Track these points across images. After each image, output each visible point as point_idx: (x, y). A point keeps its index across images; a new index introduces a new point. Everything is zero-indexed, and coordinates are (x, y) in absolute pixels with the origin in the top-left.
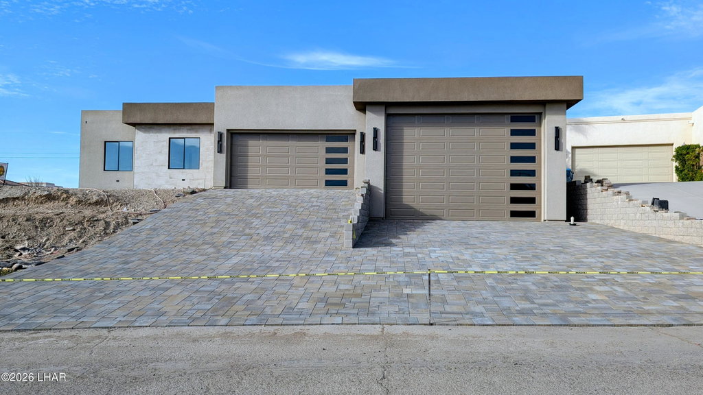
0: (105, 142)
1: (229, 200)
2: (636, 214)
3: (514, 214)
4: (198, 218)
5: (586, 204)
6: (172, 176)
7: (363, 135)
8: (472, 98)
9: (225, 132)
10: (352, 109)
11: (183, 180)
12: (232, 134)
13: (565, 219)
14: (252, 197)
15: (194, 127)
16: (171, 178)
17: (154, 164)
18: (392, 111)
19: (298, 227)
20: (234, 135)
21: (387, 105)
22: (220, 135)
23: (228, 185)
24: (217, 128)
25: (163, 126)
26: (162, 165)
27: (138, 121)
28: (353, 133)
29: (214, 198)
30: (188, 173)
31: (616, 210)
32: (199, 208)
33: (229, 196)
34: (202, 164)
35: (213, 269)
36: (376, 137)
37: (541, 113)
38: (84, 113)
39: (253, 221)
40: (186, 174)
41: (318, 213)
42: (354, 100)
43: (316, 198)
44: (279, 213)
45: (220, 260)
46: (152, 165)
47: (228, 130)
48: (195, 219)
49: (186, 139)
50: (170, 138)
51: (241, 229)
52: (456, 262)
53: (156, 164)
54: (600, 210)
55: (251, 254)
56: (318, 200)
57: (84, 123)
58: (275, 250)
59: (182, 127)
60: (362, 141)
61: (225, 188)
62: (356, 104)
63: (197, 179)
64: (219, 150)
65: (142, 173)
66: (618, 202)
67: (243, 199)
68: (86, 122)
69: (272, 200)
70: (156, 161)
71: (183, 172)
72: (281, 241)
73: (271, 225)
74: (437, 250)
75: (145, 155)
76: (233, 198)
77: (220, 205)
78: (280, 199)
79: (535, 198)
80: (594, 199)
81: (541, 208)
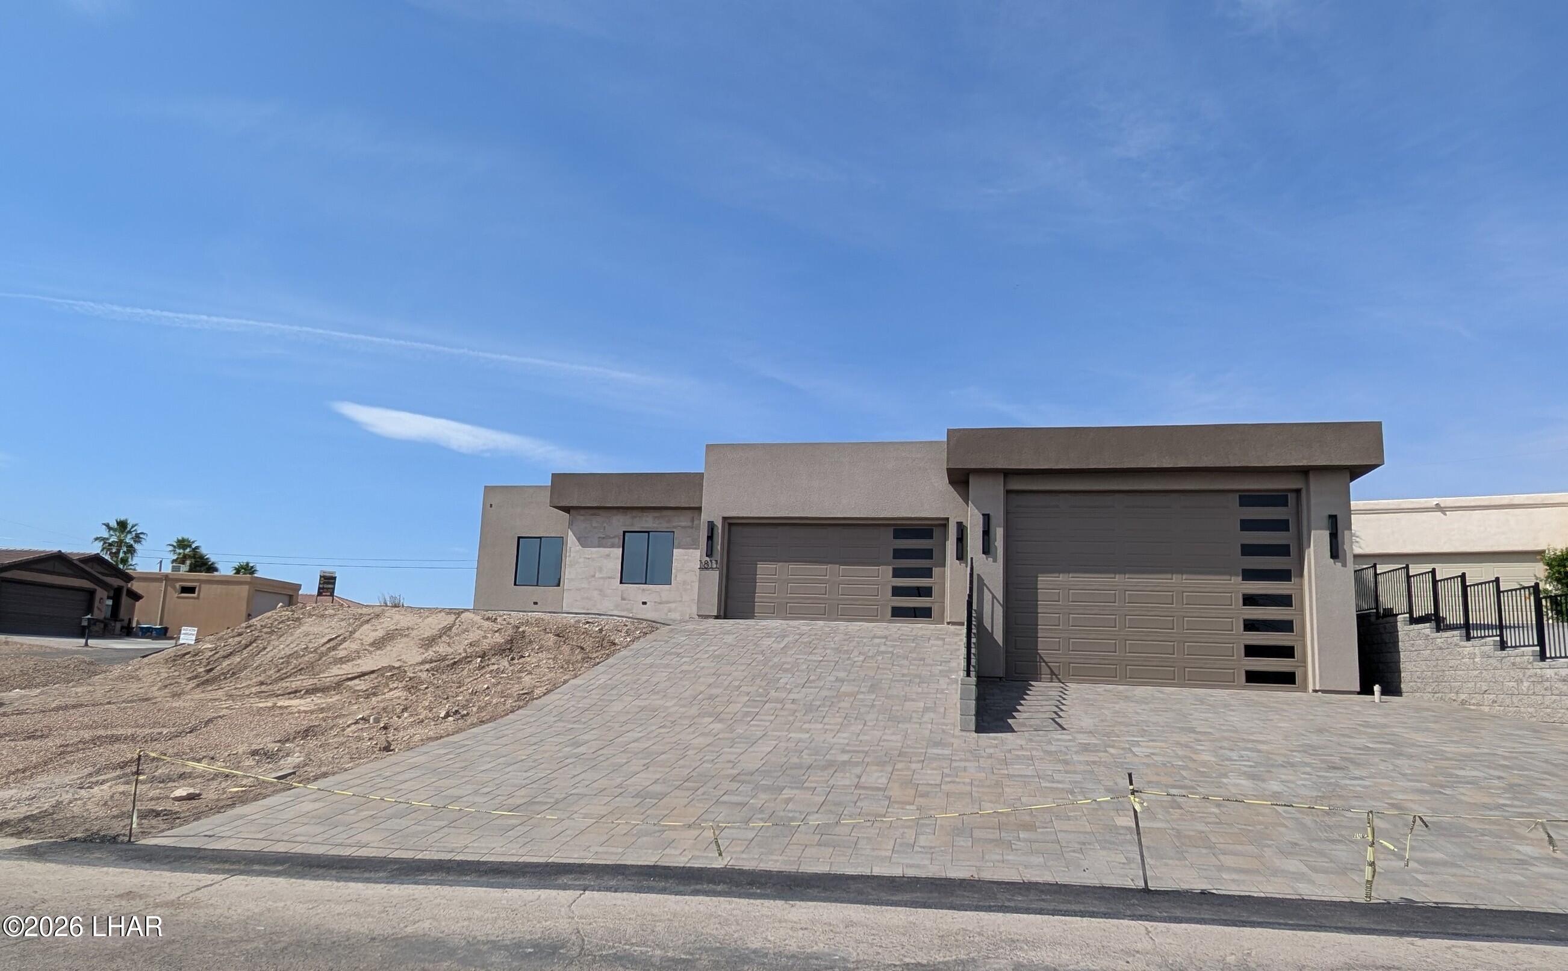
0: (519, 538)
1: (730, 639)
3: (1254, 677)
4: (684, 668)
5: (1398, 662)
6: (624, 596)
7: (961, 529)
8: (1167, 463)
9: (719, 524)
10: (942, 482)
11: (644, 603)
12: (730, 525)
13: (1358, 689)
14: (769, 635)
15: (665, 513)
16: (623, 599)
17: (597, 575)
18: (1017, 485)
19: (862, 690)
20: (733, 528)
21: (1008, 474)
22: (711, 526)
23: (722, 613)
24: (705, 517)
25: (615, 511)
26: (609, 578)
27: (575, 503)
28: (944, 524)
29: (703, 634)
30: (652, 592)
31: (1470, 675)
32: (682, 650)
33: (728, 633)
34: (676, 576)
35: (733, 762)
36: (986, 533)
37: (1298, 491)
38: (488, 490)
39: (778, 676)
40: (650, 594)
41: (893, 665)
42: (948, 465)
43: (883, 638)
44: (822, 663)
45: (739, 745)
46: (594, 576)
47: (725, 519)
48: (678, 670)
49: (651, 533)
50: (624, 532)
51: (761, 690)
52: (1191, 765)
53: (601, 576)
54: (1432, 674)
55: (790, 736)
56: (887, 643)
57: (487, 506)
58: (832, 730)
59: (645, 514)
60: (961, 539)
61: (717, 617)
62: (951, 472)
63: (668, 602)
64: (709, 553)
65: (577, 590)
66: (1473, 658)
67: (754, 636)
68: (491, 506)
69: (806, 640)
70: (601, 569)
71: (643, 590)
72: (838, 715)
73: (813, 685)
74: (1141, 741)
75: (581, 560)
76: (735, 636)
77: (716, 648)
78: (818, 639)
79: (1293, 648)
80: (1416, 653)
81: (1305, 667)
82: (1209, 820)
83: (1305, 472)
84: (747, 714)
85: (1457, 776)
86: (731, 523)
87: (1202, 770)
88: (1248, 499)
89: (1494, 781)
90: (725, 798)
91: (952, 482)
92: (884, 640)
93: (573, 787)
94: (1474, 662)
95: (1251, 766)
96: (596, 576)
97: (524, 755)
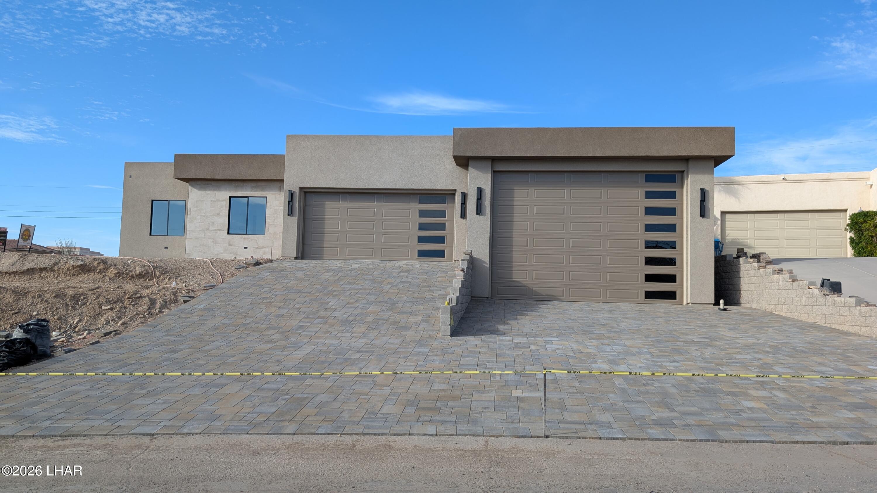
0: (152, 201)
1: (300, 274)
2: (801, 298)
3: (650, 295)
4: (263, 296)
5: (739, 284)
6: (231, 243)
7: (464, 197)
8: (598, 153)
9: (297, 191)
10: (451, 164)
11: (245, 248)
12: (305, 193)
13: (713, 302)
14: (328, 271)
15: (259, 184)
16: (230, 245)
18: (501, 167)
19: (384, 308)
20: (307, 194)
21: (494, 160)
22: (292, 195)
23: (300, 255)
24: (287, 186)
25: (223, 182)
26: (220, 230)
27: (193, 177)
28: (452, 193)
29: (282, 271)
30: (251, 240)
31: (776, 293)
32: (264, 283)
33: (301, 269)
34: (269, 229)
35: (280, 361)
36: (480, 199)
37: (683, 172)
38: (128, 165)
39: (329, 300)
40: (249, 241)
41: (409, 291)
42: (453, 153)
43: (406, 272)
44: (361, 291)
45: (288, 349)
46: (208, 229)
47: (301, 189)
48: (259, 297)
49: (249, 198)
50: (230, 197)
51: (314, 310)
52: (578, 356)
53: (213, 229)
54: (757, 292)
55: (326, 342)
56: (409, 276)
57: (128, 177)
58: (356, 337)
59: (245, 184)
60: (464, 203)
61: (296, 258)
62: (456, 158)
63: (263, 247)
64: (290, 213)
65: (196, 239)
66: (778, 282)
67: (318, 272)
68: (130, 177)
69: (353, 275)
70: (213, 223)
71: (245, 238)
72: (363, 326)
73: (351, 306)
74: (554, 340)
75: (199, 217)
76: (304, 272)
77: (290, 280)
78: (362, 274)
79: (675, 276)
80: (749, 278)
81: (683, 288)
82: (571, 391)
83: (686, 159)
84: (301, 327)
85: (735, 359)
86: (306, 192)
87: (583, 358)
88: (651, 177)
89: (754, 361)
90: (265, 386)
91: (458, 164)
92: (407, 274)
93: (163, 382)
94: (778, 284)
95: (614, 355)
96: (210, 229)
97: (134, 361)
